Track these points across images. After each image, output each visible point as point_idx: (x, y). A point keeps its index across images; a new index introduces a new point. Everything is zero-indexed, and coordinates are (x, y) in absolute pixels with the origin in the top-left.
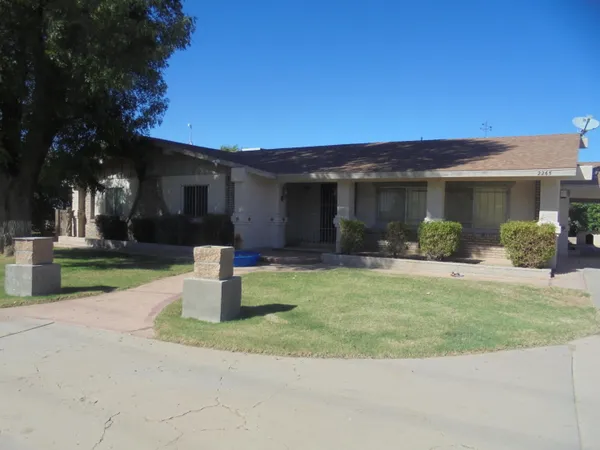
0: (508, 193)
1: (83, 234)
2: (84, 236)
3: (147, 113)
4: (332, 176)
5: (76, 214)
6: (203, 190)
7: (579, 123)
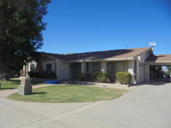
0: (124, 64)
1: (26, 76)
2: (26, 77)
3: (38, 46)
4: (81, 61)
5: (24, 71)
6: (51, 65)
7: (150, 44)
